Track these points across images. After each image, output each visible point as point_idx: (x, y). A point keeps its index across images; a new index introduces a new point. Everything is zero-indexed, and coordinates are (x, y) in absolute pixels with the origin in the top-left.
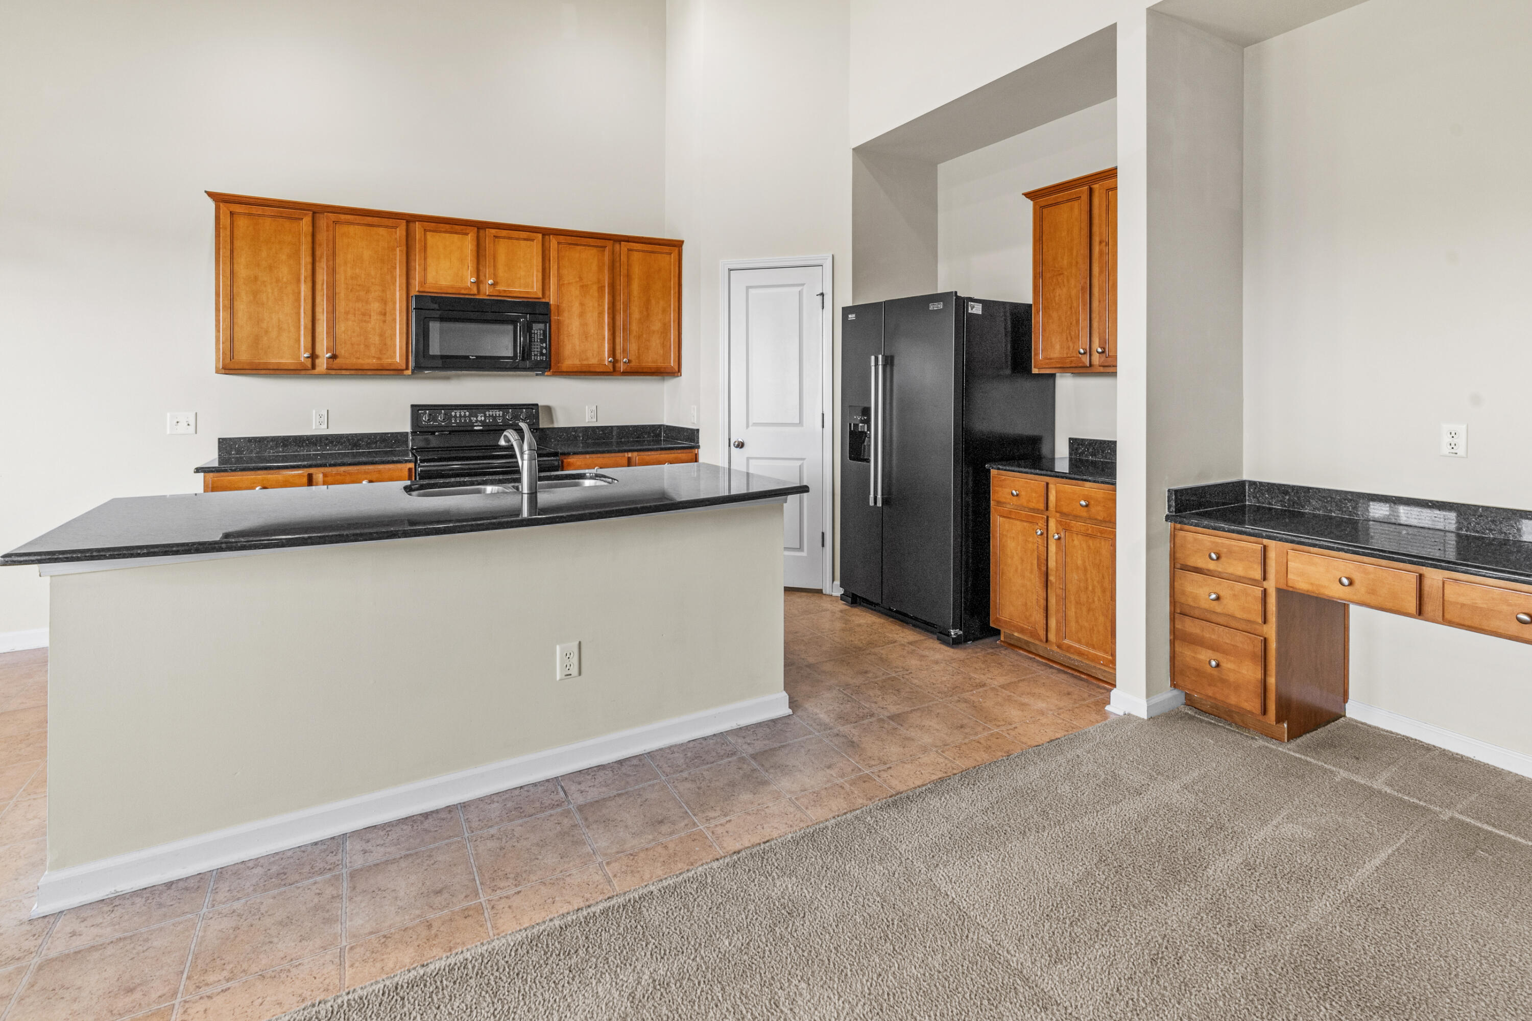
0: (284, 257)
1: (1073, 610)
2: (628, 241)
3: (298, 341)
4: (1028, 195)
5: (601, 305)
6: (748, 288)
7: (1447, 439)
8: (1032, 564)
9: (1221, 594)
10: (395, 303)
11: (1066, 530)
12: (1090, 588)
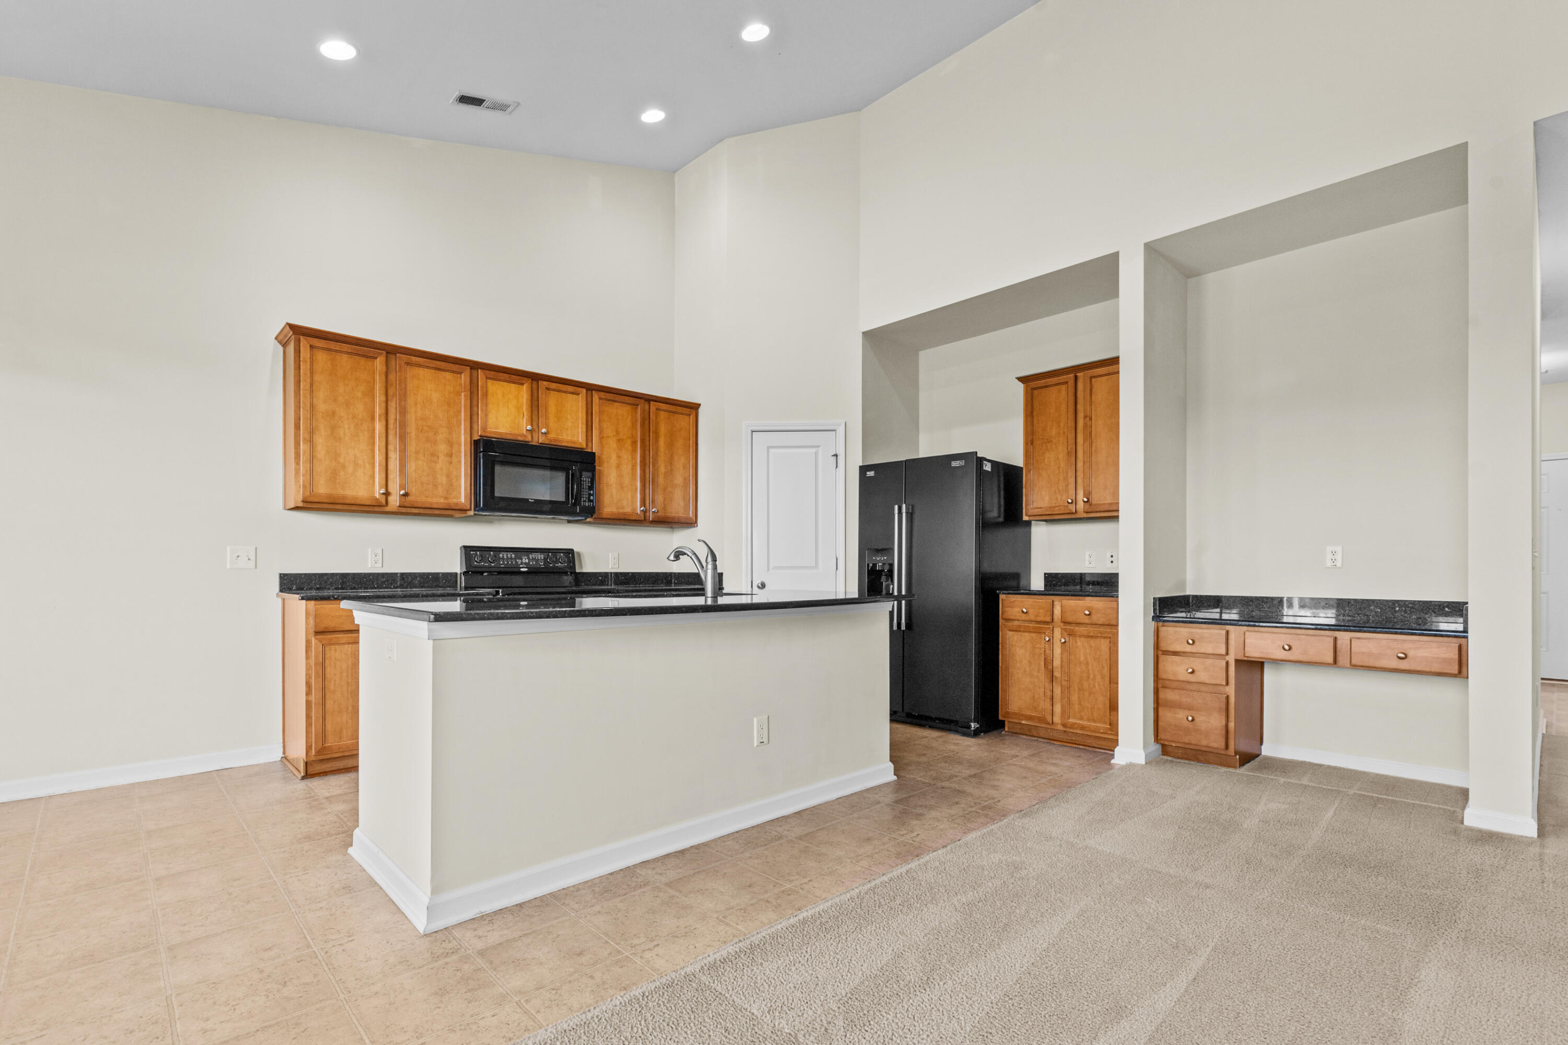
0: (359, 394)
1: (1076, 695)
2: (656, 401)
3: (373, 477)
4: (1019, 379)
5: (634, 458)
6: (769, 448)
7: (1329, 556)
8: (1039, 664)
9: (1195, 668)
10: (460, 445)
11: (1070, 635)
12: (1092, 676)
